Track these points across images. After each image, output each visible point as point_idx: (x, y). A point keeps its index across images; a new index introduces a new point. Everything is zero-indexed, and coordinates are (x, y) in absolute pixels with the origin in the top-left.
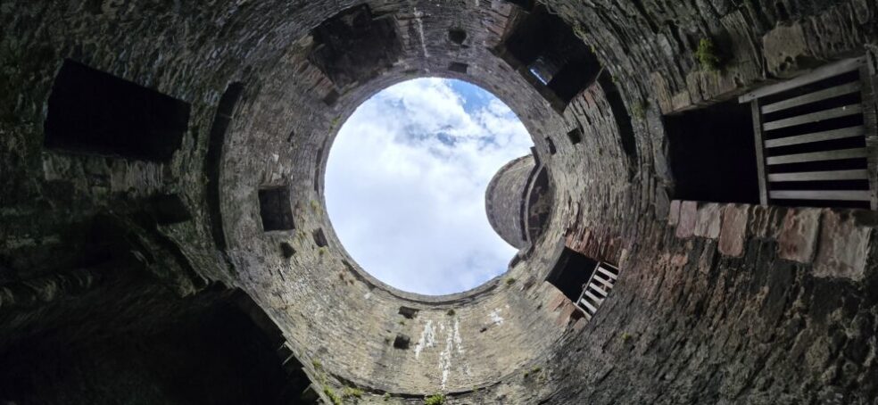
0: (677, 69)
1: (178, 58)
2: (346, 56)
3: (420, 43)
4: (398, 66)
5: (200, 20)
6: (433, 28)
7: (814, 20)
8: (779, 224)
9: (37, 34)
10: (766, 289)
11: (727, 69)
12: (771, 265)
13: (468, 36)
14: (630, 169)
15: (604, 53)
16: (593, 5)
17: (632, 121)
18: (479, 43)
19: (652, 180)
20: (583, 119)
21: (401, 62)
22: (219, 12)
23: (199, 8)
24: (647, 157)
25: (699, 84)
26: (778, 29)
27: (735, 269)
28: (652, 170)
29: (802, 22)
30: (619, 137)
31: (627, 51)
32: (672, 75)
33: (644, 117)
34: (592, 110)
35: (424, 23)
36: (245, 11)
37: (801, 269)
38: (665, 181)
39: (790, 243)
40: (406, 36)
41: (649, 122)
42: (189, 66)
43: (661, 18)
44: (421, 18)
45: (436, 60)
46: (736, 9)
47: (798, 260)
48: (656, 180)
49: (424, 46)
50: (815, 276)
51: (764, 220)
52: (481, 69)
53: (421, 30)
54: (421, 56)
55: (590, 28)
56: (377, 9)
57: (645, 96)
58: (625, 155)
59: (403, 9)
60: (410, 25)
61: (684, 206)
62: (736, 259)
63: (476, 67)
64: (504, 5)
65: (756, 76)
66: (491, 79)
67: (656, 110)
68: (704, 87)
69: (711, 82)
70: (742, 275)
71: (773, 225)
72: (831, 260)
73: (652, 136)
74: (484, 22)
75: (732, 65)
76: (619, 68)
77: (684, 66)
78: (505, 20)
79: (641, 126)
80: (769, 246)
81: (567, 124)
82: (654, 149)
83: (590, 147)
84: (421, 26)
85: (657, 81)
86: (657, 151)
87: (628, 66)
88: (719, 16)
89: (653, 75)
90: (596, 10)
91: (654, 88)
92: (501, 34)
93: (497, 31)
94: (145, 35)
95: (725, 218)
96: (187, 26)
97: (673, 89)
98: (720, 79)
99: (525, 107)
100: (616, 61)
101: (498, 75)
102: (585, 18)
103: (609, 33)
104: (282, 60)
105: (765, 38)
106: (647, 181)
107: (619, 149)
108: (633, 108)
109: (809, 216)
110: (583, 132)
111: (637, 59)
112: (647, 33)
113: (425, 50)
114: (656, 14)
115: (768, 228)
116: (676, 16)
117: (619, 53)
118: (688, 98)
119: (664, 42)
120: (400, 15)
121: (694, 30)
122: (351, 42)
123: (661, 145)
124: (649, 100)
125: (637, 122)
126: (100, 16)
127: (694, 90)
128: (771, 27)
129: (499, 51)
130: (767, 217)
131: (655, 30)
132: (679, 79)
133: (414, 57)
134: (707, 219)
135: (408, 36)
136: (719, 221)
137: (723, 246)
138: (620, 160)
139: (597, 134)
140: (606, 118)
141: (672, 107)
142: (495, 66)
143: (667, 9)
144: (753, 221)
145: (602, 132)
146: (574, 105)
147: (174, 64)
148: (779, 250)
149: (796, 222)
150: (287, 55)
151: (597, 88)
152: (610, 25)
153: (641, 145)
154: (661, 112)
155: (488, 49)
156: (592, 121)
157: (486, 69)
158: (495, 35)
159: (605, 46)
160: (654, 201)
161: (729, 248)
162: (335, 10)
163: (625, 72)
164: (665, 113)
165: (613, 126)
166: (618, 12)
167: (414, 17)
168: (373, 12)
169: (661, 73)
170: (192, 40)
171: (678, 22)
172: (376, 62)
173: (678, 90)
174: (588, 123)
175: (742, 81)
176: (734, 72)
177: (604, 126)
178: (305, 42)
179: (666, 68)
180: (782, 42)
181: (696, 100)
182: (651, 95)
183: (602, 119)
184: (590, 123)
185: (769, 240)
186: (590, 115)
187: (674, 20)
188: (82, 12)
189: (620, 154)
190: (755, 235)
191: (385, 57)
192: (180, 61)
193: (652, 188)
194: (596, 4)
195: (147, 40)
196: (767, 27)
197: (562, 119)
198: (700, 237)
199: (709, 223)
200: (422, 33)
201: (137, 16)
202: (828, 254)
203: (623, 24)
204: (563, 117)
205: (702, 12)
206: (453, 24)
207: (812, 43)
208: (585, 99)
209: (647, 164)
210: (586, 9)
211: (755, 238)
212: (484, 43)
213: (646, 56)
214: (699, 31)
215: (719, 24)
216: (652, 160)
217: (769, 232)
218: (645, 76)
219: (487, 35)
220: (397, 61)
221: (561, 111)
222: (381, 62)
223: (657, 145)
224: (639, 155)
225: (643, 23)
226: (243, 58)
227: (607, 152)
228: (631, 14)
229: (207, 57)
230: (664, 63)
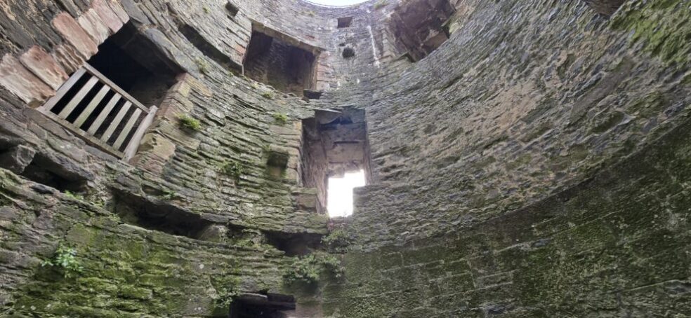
0: (201, 105)
1: (539, 15)
2: (434, 6)
3: (375, 38)
4: (391, 11)
5: (514, 48)
6: (366, 54)
7: (164, 164)
8: (62, 63)
9: (614, 41)
10: (12, 17)
11: (176, 122)
12: (33, 36)
13: (341, 55)
14: (176, 14)
15: (248, 88)
16: (268, 112)
17: (201, 54)
18: (333, 52)
19: (155, 22)
20: (235, 28)
21: (389, 16)
22: (501, 53)
23: (512, 56)
24: (173, 36)
25: (183, 105)
26: (173, 153)
27: (43, 11)
28: (161, 29)
29: (166, 161)
30: (201, 34)
31: (235, 97)
32: (200, 100)
33: (197, 62)
34: (232, 40)
35: (372, 57)
36: (486, 53)
37: (17, 51)
38: (147, 28)
39: (43, 59)
40: (385, 42)
41: (191, 62)
42: (535, 7)
43: (229, 125)
44: (374, 61)
45: (363, 25)
46: (198, 149)
47: (26, 54)
48: (153, 24)
49: (372, 36)
50: (7, 54)
51: (72, 59)
52: (327, 28)
53: (375, 50)
54: (373, 25)
55: (264, 99)
56: (404, 61)
57: (206, 77)
58: (188, 23)
59: (386, 65)
60: (382, 53)
61: (119, 21)
62: (52, 18)
63: (331, 28)
64: (322, 88)
65: (161, 128)
66: (316, 21)
67: (193, 73)
68: (179, 105)
69: (179, 111)
70: (34, 11)
71: (63, 61)
72: (15, 70)
73: (182, 53)
74: (332, 70)
75: (176, 125)
76: (233, 84)
77: (198, 109)
78: (318, 79)
79: (193, 54)
80: (49, 47)
81: (244, 15)
82: (173, 46)
83: (215, 8)
84: (374, 54)
85: (206, 91)
86: (171, 46)
87: (229, 89)
88: (202, 142)
89: (211, 93)
90: (265, 110)
91: (205, 85)
92: (319, 66)
93: (322, 67)
94: (551, 36)
95: (89, 39)
96: (524, 43)
97: (194, 92)
98: (176, 115)
99: (283, 9)
100: (238, 87)
101: (312, 28)
102: (270, 103)
103: (251, 101)
104: (474, 9)
105: (174, 146)
106: (158, 18)
107: (195, 24)
108: (208, 63)
109: (56, 83)
110: (228, 17)
111: (226, 96)
112: (231, 114)
113: (371, 32)
114: (233, 126)
115: (64, 57)
116: (222, 130)
117: (239, 93)
118: (182, 93)
119: (219, 114)
120: (389, 59)
121: (208, 130)
122: (430, 18)
123: (172, 52)
124: (202, 76)
125: (198, 54)
126: (571, 52)
127: (183, 100)
128: (176, 151)
129: (317, 51)
130: (72, 62)
131: (227, 118)
132: (195, 100)
133: (379, 23)
134: (98, 28)
135: (384, 42)
136: (90, 33)
137: (69, 19)
138: (188, 16)
139: (218, 24)
140: (220, 42)
141: (186, 82)
142: (317, 36)
143: (229, 131)
144: (75, 52)
145: (215, 28)
146: (246, 35)
147: (544, 10)
148: (41, 49)
149: (57, 74)
150: (469, 13)
151: (238, 59)
152: (254, 107)
153: (183, 41)
154: (189, 73)
155: (325, 50)
156: (228, 31)
157: (324, 30)
158: (322, 63)
159: (250, 92)
160: (139, 6)
161: (64, 21)
162: (431, 57)
163: (228, 84)
164: (187, 75)
165: (211, 38)
166: (253, 116)
167: (380, 60)
168: (407, 58)
169: (208, 97)
170: (525, 31)
171: (219, 128)
172: (408, 8)
173: (191, 93)
174: (230, 28)
175: (165, 121)
176: (173, 123)
177: (217, 34)
178: (455, 27)
179: (208, 101)
180: (165, 149)
181: (177, 95)
182: (203, 79)
183: (222, 39)
184: (228, 29)
185: (54, 50)
186: (231, 35)
187: (222, 128)
188: (579, 56)
189: (192, 20)
190: (63, 45)
191: (402, 15)
192: (539, 12)
193: (150, 15)
194: (267, 114)
195: (552, 32)
196: (177, 150)
197: (249, 16)
198: (87, 10)
199: (94, 26)
200: (374, 48)
201: (549, 51)
202: (21, 72)
203: (247, 111)
204: (251, 20)
205: (212, 139)
206: (353, 62)
207: (154, 157)
208: (241, 45)
209: (168, 30)
210: (272, 108)
211: (61, 42)
212: (328, 53)
213: (222, 101)
214: (206, 130)
215: (199, 139)
216: (168, 36)
217: (58, 53)
218: (215, 89)
219: (328, 61)
220: (392, 16)
221: (254, 24)
222: (404, 10)
223: (174, 50)
224: (179, 33)
225: (237, 118)
226: (498, 12)
227: (201, 14)
228: (246, 118)
229: (521, 14)
230: (210, 103)
